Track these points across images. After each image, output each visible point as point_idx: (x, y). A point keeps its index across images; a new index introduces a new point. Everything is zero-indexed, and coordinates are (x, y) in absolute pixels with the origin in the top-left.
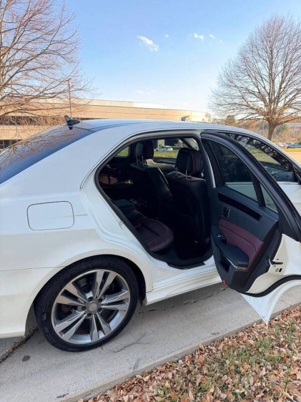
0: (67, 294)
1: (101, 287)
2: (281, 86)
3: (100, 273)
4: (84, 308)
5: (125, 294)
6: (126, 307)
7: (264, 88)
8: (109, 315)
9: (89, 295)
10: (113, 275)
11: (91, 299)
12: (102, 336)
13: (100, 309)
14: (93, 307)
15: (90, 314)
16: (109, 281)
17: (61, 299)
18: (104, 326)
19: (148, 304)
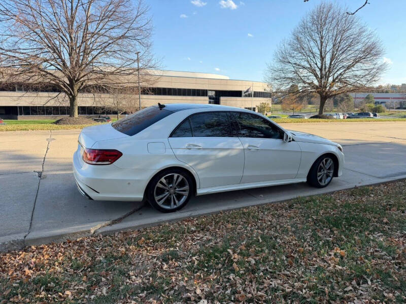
0: (161, 183)
1: (176, 182)
2: (331, 63)
3: (176, 175)
4: (168, 191)
5: (187, 187)
6: (186, 193)
7: (316, 64)
8: (179, 197)
9: (171, 185)
10: (181, 177)
11: (171, 187)
12: (175, 207)
13: (175, 193)
14: (172, 191)
15: (170, 195)
16: (180, 180)
17: (159, 185)
18: (177, 201)
19: (198, 195)
